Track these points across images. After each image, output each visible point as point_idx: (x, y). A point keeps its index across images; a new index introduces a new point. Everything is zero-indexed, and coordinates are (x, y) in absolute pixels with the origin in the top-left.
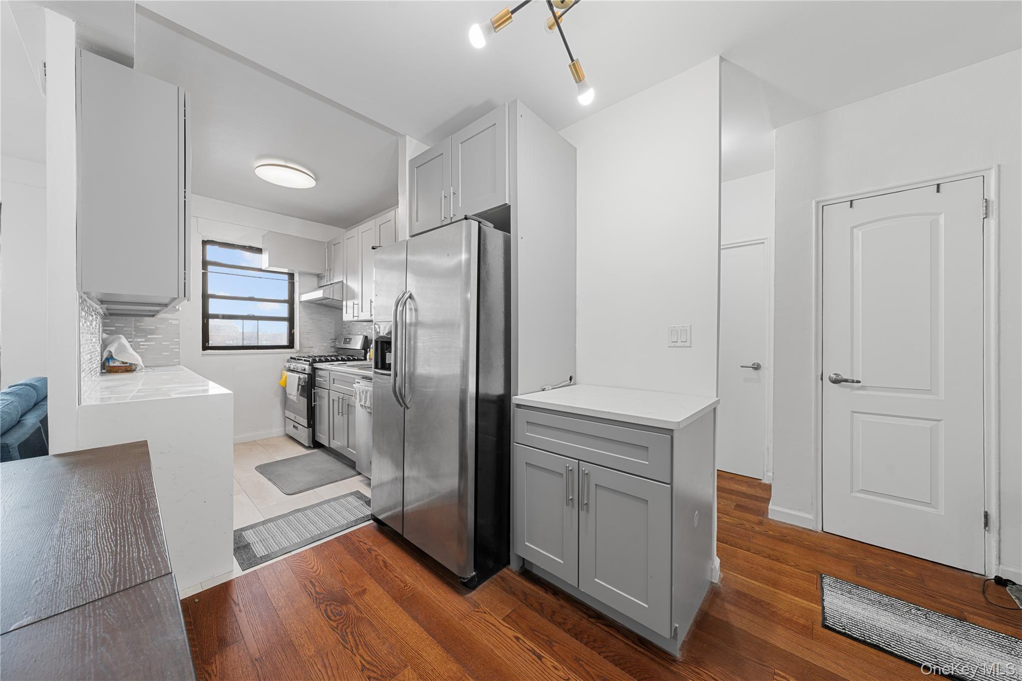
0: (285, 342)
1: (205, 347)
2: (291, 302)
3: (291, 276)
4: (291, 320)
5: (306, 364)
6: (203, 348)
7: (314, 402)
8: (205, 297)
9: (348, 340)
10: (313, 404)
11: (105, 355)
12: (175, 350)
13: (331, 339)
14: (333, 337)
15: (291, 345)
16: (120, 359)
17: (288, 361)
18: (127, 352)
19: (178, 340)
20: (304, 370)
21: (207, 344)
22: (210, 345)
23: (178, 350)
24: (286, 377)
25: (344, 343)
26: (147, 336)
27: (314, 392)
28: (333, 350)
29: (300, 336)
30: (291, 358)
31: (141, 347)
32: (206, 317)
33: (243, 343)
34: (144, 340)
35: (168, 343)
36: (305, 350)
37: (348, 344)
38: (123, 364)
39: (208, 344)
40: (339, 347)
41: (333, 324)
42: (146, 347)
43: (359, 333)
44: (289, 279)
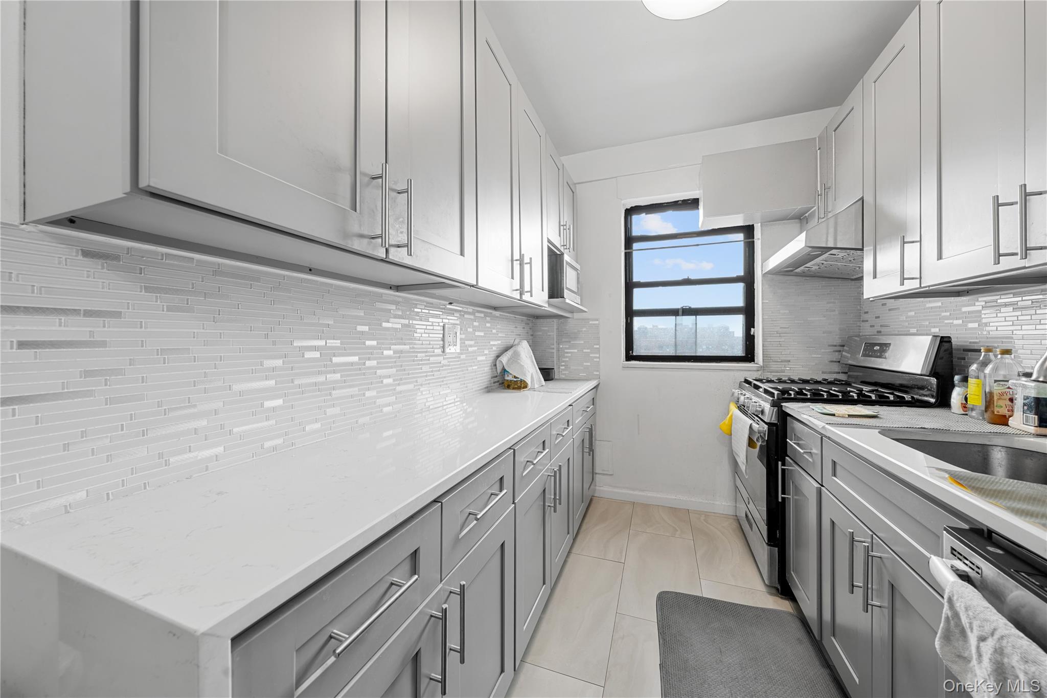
0: (739, 351)
1: (629, 357)
2: (748, 279)
3: (748, 230)
4: (748, 311)
5: (765, 400)
6: (626, 358)
7: (783, 493)
8: (630, 286)
9: (878, 348)
10: (780, 496)
12: (595, 360)
13: (830, 346)
14: (837, 341)
15: (749, 356)
17: (741, 387)
19: (598, 346)
20: (762, 412)
21: (631, 352)
22: (634, 354)
23: (598, 360)
24: (732, 416)
25: (864, 355)
26: (570, 342)
27: (783, 470)
28: (836, 367)
29: (764, 341)
30: (747, 381)
31: (566, 355)
32: (630, 313)
33: (676, 350)
34: (567, 346)
35: (589, 351)
36: (774, 366)
37: (880, 357)
39: (632, 353)
40: (850, 362)
41: (837, 313)
42: (570, 355)
43: (914, 331)
44: (745, 239)
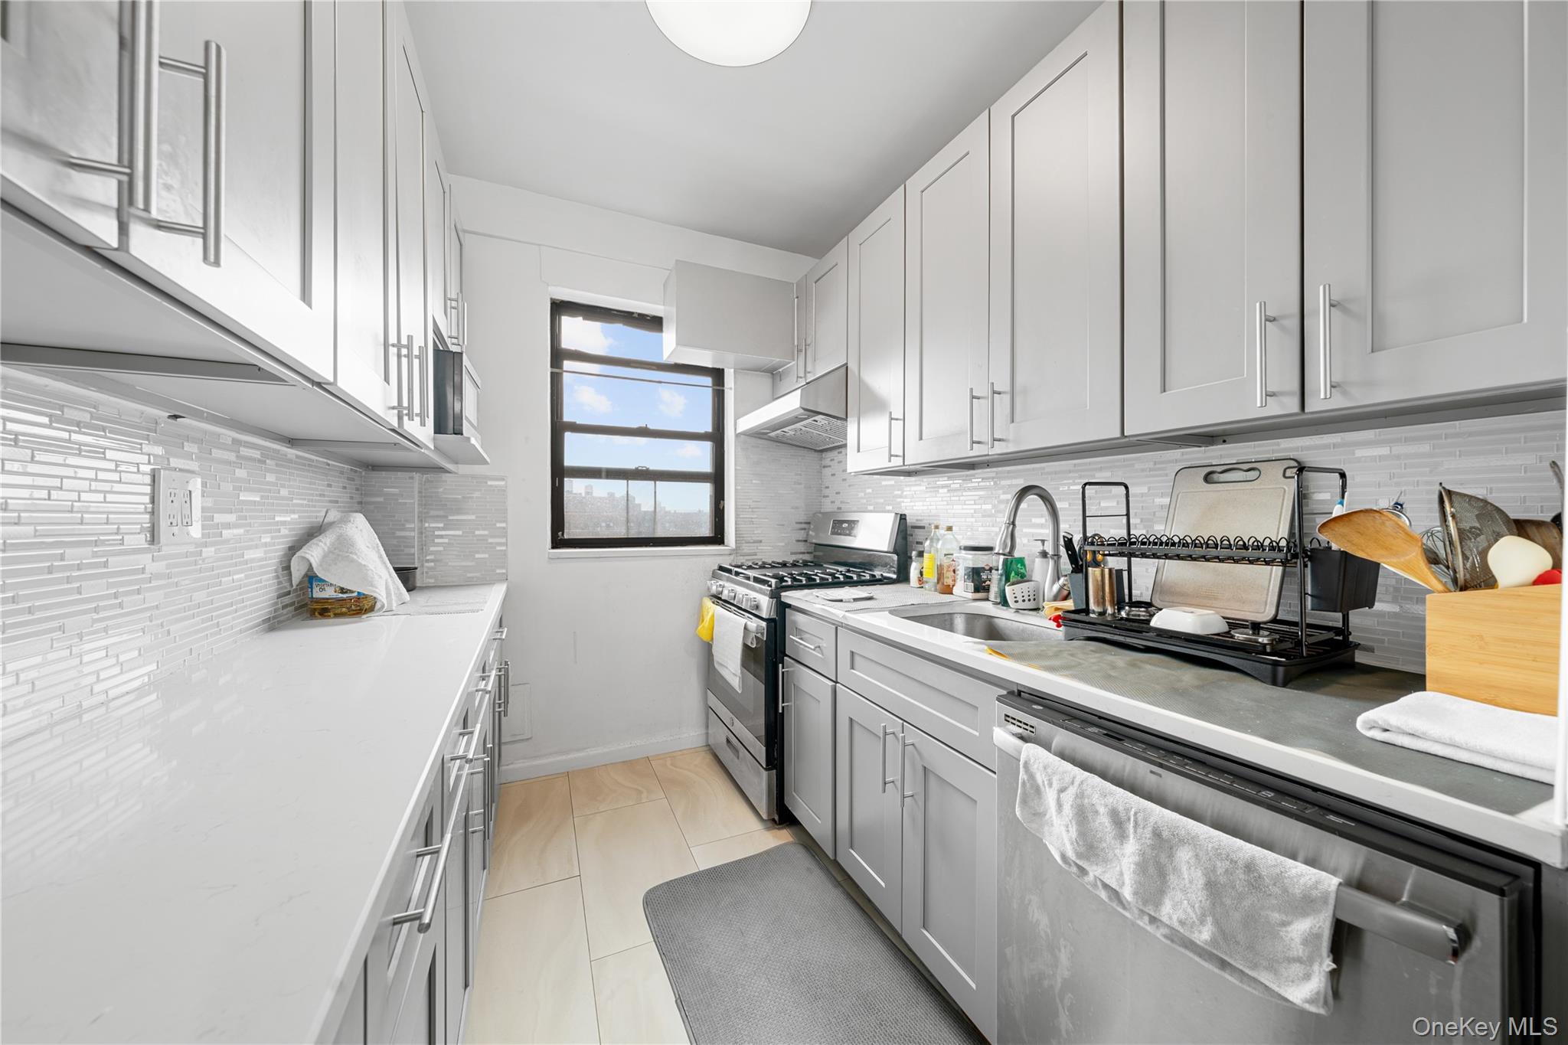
0: (706, 531)
1: (558, 542)
2: (717, 437)
3: (718, 375)
4: (717, 478)
5: (761, 592)
6: (552, 542)
7: (783, 702)
8: (559, 429)
9: (844, 526)
10: (780, 705)
11: (298, 572)
12: (498, 548)
13: (797, 523)
14: (803, 519)
15: (717, 537)
16: (336, 579)
17: (714, 576)
18: (353, 561)
19: (504, 525)
20: (757, 607)
21: (560, 533)
22: (566, 537)
23: (504, 548)
24: (713, 616)
25: (833, 533)
26: (447, 517)
27: (783, 673)
28: (802, 547)
29: (737, 516)
30: (721, 568)
31: (436, 541)
32: (559, 472)
33: (628, 529)
34: (441, 525)
35: (486, 532)
36: (746, 549)
37: (849, 535)
38: (342, 592)
39: (563, 534)
40: (814, 541)
41: (803, 486)
42: (446, 541)
43: (871, 508)
44: (714, 385)
